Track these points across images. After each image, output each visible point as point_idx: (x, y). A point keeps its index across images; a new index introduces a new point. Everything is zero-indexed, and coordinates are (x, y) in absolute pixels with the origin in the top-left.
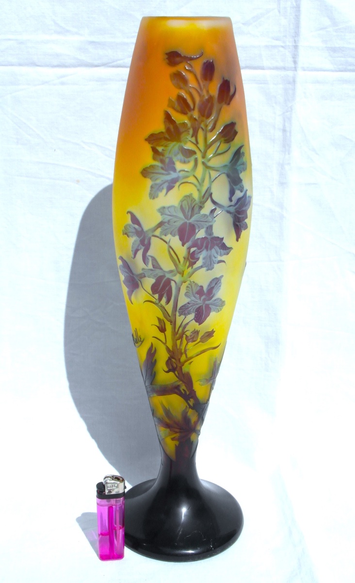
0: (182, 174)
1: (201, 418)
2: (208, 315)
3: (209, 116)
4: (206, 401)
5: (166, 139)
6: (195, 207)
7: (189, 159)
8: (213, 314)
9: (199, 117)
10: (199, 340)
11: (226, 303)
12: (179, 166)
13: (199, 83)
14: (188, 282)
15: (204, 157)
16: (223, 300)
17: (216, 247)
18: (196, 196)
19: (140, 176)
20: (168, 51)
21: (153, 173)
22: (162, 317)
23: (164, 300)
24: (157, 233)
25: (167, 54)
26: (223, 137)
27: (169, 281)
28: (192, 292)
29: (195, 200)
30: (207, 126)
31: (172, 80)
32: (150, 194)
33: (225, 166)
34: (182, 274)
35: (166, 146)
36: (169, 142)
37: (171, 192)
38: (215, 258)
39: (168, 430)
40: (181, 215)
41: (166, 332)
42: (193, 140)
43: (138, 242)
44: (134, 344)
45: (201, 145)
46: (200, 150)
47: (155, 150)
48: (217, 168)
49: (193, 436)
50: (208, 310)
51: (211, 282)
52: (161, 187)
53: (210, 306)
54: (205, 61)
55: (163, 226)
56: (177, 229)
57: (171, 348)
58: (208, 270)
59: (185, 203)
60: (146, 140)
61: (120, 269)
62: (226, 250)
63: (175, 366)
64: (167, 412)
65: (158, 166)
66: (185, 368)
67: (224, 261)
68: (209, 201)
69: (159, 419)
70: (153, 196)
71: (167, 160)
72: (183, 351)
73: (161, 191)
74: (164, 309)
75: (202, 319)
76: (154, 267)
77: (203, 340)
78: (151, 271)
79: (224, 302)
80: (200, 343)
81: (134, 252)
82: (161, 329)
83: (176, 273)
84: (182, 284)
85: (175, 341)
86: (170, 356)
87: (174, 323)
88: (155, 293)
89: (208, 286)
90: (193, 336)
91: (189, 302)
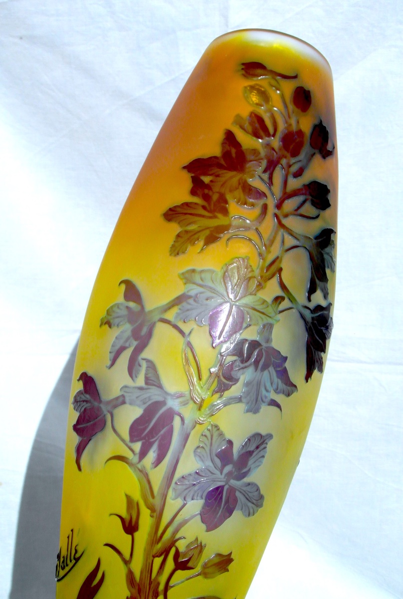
0: (237, 221)
2: (228, 514)
3: (295, 154)
5: (221, 167)
6: (250, 281)
7: (254, 201)
8: (237, 516)
9: (280, 149)
10: (198, 569)
12: (234, 208)
13: (286, 106)
15: (279, 206)
16: (262, 492)
17: (271, 369)
18: (255, 263)
19: (162, 219)
20: (246, 61)
21: (186, 214)
22: (137, 496)
24: (170, 315)
28: (211, 451)
30: (290, 166)
32: (173, 247)
33: (308, 238)
34: (199, 404)
35: (218, 176)
36: (225, 171)
38: (267, 391)
41: (136, 534)
42: (266, 176)
43: (129, 333)
45: (277, 189)
47: (196, 181)
48: (296, 233)
51: (249, 440)
52: (196, 236)
53: (238, 494)
54: (299, 85)
55: (184, 304)
57: (137, 576)
62: (286, 384)
65: (196, 204)
67: (278, 406)
68: (275, 281)
70: (177, 250)
71: (215, 197)
72: (161, 587)
73: (194, 243)
74: (146, 477)
75: (216, 520)
76: (146, 383)
77: (207, 570)
78: (139, 391)
79: (261, 497)
80: (200, 577)
81: (113, 355)
82: (127, 524)
83: (188, 400)
84: (194, 427)
85: (152, 558)
86: (131, 597)
87: (158, 513)
88: (135, 439)
89: (243, 446)
90: (190, 554)
91: (200, 471)
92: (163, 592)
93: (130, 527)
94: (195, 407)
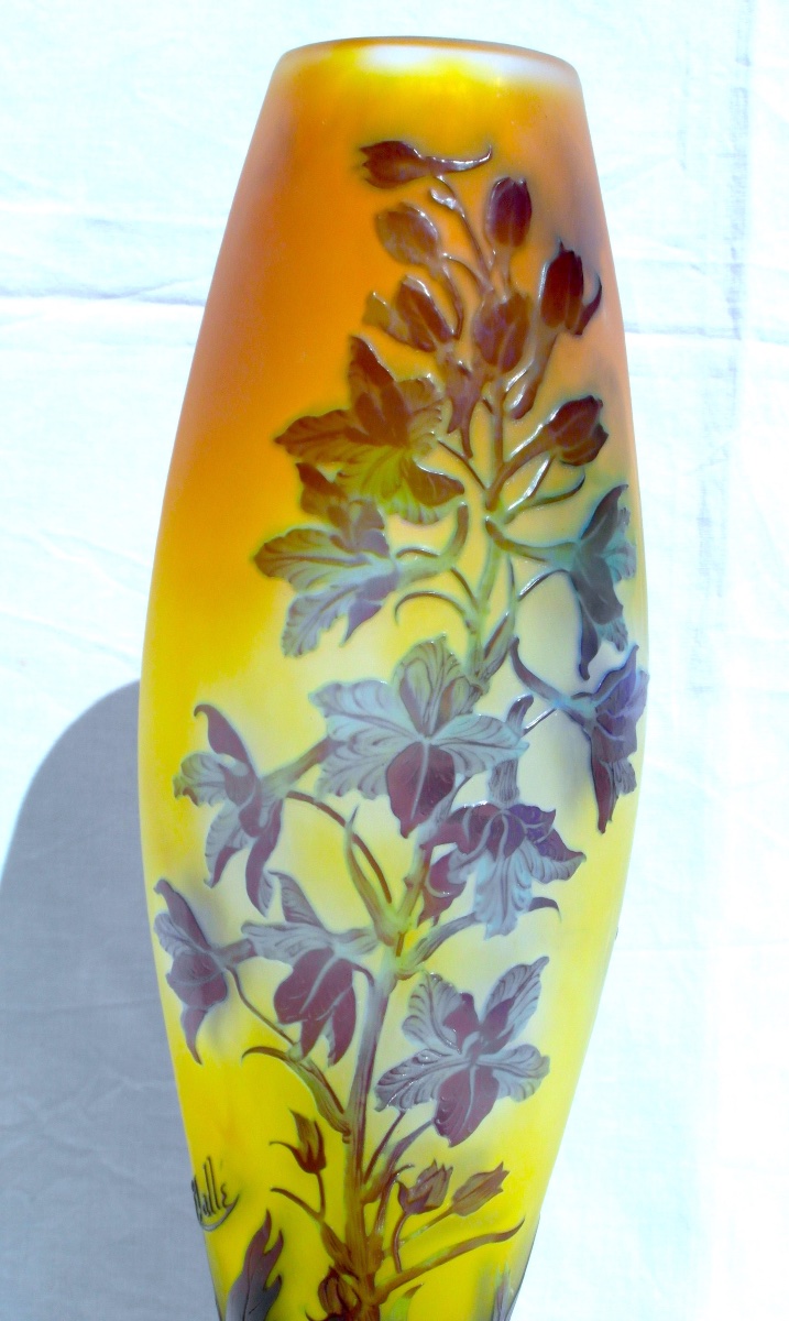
0: (409, 562)
2: (485, 1108)
3: (510, 364)
5: (353, 436)
6: (456, 687)
7: (438, 510)
8: (503, 1106)
9: (476, 365)
10: (447, 1203)
11: (552, 1065)
12: (399, 533)
13: (478, 251)
14: (417, 979)
15: (491, 504)
16: (543, 1053)
17: (527, 846)
18: (460, 646)
19: (253, 571)
20: (369, 141)
21: (302, 559)
22: (311, 1112)
23: (323, 1045)
24: (309, 783)
25: (365, 150)
26: (561, 441)
27: (344, 972)
28: (433, 1021)
29: (455, 664)
30: (503, 396)
31: (381, 238)
32: (287, 636)
33: (567, 545)
34: (396, 944)
35: (352, 461)
36: (365, 447)
37: (366, 629)
38: (523, 887)
40: (400, 716)
41: (324, 1173)
42: (454, 441)
43: (234, 821)
44: (200, 1218)
45: (483, 462)
46: (478, 480)
47: (309, 476)
48: (537, 548)
50: (488, 1087)
51: (503, 981)
52: (331, 610)
53: (496, 1074)
54: (497, 179)
55: (332, 758)
56: (381, 772)
57: (340, 1233)
58: (490, 934)
59: (417, 670)
60: (279, 440)
61: (159, 930)
62: (560, 859)
63: (353, 1301)
65: (318, 533)
66: (393, 1312)
67: (552, 904)
68: (507, 669)
70: (297, 644)
71: (355, 513)
72: (386, 1244)
73: (329, 626)
74: (320, 1079)
75: (464, 1124)
76: (288, 918)
77: (461, 1204)
78: (277, 932)
79: (544, 1061)
80: (453, 1216)
81: (214, 859)
82: (305, 1159)
83: (373, 941)
84: (393, 986)
85: (359, 1205)
86: (336, 1265)
87: (356, 1135)
88: (288, 1018)
89: (493, 995)
90: (427, 1187)
91: (419, 1056)
92: (391, 1251)
94: (390, 950)
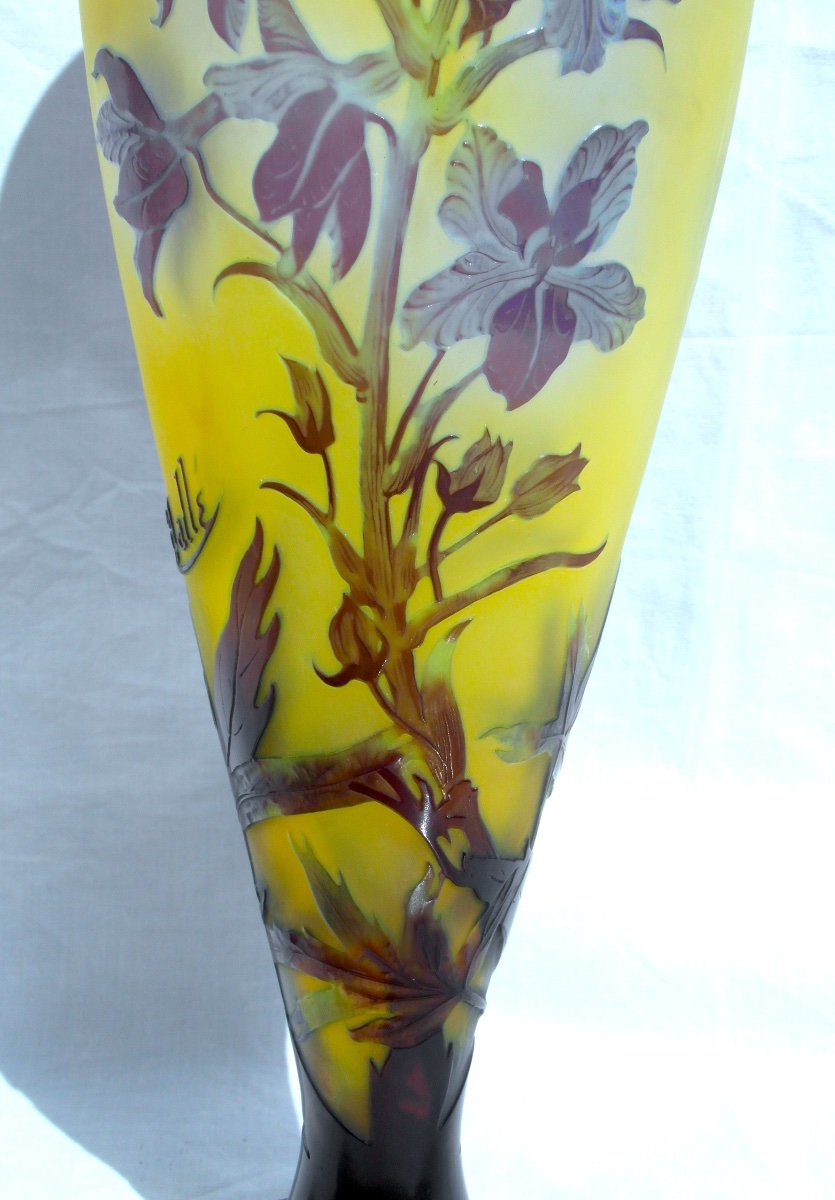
1: (491, 929)
2: (556, 355)
4: (520, 843)
8: (581, 353)
10: (504, 500)
14: (459, 134)
16: (637, 282)
22: (313, 358)
23: (327, 246)
27: (353, 123)
28: (482, 201)
34: (428, 76)
39: (335, 989)
41: (333, 451)
49: (452, 1021)
50: (562, 322)
51: (583, 150)
53: (573, 300)
57: (357, 543)
58: (567, 69)
63: (378, 646)
64: (336, 902)
66: (432, 659)
67: (653, 35)
69: (294, 938)
74: (323, 306)
75: (527, 375)
76: (269, 47)
77: (524, 500)
78: (254, 73)
79: (638, 294)
80: (512, 520)
82: (305, 432)
83: (393, 72)
84: (426, 145)
85: (382, 499)
86: (352, 592)
87: (376, 391)
88: (274, 210)
89: (570, 170)
90: (477, 470)
91: (462, 262)
92: (428, 569)
93: (314, 435)
94: (420, 86)
